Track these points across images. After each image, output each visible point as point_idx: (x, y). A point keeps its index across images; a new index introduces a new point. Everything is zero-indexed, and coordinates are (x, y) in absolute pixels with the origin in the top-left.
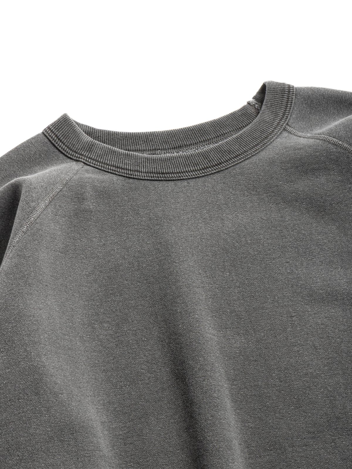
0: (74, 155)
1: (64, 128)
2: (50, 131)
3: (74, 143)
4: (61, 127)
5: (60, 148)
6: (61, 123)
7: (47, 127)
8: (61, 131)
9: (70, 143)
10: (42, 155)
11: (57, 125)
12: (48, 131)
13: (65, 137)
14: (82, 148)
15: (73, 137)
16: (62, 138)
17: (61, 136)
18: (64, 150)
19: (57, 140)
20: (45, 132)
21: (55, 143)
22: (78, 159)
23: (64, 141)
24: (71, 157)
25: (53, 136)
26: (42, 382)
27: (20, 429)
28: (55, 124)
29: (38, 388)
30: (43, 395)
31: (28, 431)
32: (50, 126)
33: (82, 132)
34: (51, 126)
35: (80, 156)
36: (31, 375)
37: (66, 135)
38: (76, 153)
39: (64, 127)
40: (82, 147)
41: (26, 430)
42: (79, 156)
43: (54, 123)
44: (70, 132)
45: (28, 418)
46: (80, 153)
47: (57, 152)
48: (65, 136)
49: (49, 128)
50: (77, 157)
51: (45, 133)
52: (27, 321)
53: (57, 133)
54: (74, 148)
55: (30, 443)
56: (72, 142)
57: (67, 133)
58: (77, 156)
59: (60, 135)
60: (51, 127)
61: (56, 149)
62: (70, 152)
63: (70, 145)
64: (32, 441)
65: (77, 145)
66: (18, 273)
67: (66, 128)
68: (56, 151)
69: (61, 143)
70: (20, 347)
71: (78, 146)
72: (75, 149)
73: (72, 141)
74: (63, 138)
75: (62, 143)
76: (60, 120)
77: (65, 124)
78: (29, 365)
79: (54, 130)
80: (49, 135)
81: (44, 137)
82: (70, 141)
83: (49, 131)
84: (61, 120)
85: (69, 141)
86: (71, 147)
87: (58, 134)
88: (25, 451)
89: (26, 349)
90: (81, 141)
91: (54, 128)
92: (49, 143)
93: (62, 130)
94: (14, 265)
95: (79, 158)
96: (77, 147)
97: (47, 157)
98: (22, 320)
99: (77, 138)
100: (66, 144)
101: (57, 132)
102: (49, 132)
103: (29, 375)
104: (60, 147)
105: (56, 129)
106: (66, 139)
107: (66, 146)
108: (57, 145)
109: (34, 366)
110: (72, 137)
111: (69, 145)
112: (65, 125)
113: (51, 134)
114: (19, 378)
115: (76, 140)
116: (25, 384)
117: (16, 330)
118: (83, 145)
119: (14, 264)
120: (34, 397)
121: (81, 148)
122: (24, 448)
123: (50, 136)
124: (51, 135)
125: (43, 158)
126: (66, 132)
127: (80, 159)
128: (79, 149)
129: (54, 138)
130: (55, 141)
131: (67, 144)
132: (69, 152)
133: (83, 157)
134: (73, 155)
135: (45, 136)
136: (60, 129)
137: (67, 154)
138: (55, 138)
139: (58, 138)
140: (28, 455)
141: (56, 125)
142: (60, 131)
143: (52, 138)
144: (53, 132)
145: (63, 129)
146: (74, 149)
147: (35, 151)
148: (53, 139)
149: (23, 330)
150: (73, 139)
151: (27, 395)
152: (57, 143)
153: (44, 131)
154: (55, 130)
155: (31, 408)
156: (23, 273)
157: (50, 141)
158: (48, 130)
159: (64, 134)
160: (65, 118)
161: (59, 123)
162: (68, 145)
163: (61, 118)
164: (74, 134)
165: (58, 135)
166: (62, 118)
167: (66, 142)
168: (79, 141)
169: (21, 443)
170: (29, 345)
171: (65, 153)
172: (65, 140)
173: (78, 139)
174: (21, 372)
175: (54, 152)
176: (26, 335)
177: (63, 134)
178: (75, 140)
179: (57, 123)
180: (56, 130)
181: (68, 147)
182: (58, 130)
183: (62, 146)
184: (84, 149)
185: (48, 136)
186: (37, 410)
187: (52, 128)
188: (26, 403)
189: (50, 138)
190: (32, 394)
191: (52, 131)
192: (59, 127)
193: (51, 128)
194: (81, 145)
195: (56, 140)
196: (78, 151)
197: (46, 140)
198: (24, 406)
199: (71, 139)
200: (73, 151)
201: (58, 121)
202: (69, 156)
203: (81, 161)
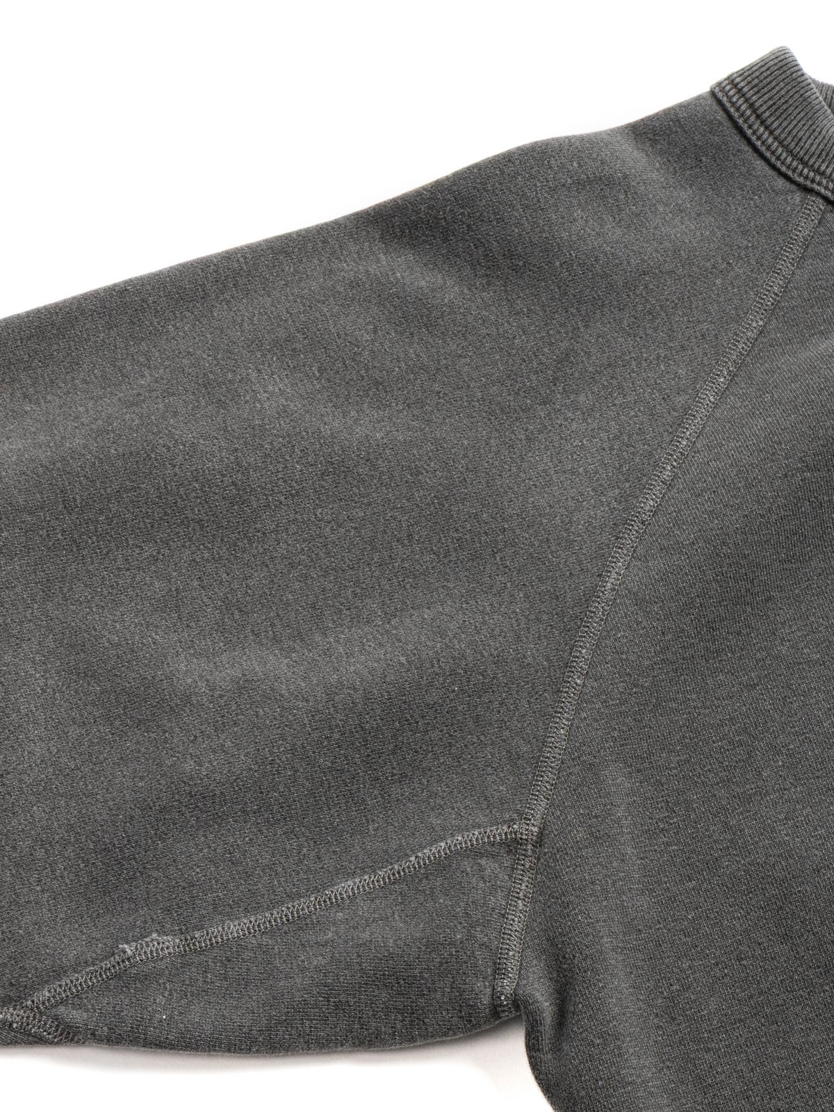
0: (798, 171)
1: (778, 88)
2: (734, 90)
3: (801, 133)
4: (768, 84)
5: (759, 143)
6: (768, 72)
7: (726, 79)
8: (766, 94)
9: (790, 133)
10: (704, 159)
11: (757, 77)
12: (729, 91)
13: (778, 113)
14: (821, 154)
15: (799, 118)
16: (767, 114)
17: (764, 107)
18: (768, 148)
19: (753, 118)
20: (720, 91)
21: (745, 126)
22: (808, 183)
23: (772, 123)
24: (790, 173)
25: (741, 105)
26: (791, 903)
27: (764, 1040)
28: (750, 72)
29: (784, 921)
30: (802, 935)
31: (787, 1041)
32: (735, 76)
33: (826, 107)
34: (740, 76)
35: (815, 175)
36: (755, 890)
37: (779, 108)
38: (805, 164)
39: (777, 85)
40: (823, 150)
41: (781, 1040)
42: (812, 174)
43: (748, 70)
44: (791, 102)
45: (778, 1006)
46: (816, 166)
47: (748, 151)
48: (776, 110)
49: (733, 81)
50: (806, 178)
51: (720, 95)
52: (714, 742)
53: (754, 98)
54: (798, 149)
55: (799, 1072)
56: (795, 132)
57: (783, 104)
58: (807, 176)
59: (761, 106)
60: (738, 80)
61: (745, 143)
62: (785, 159)
63: (789, 139)
64: (804, 1065)
65: (809, 142)
66: (672, 597)
67: (782, 89)
68: (747, 148)
69: (762, 129)
70: (709, 819)
71: (812, 144)
72: (802, 153)
73: (794, 128)
74: (771, 115)
75: (767, 128)
76: (766, 64)
77: (780, 75)
78: (744, 865)
79: (745, 89)
80: (730, 102)
81: (716, 107)
82: (790, 127)
83: (731, 89)
84: (772, 63)
85: (787, 127)
86: (790, 143)
87: (756, 101)
88: (794, 1096)
89: (726, 824)
90: (820, 133)
91: (747, 85)
92: (727, 124)
93: (770, 91)
94: (656, 577)
95: (813, 181)
96: (807, 146)
97: (718, 165)
98: (701, 743)
99: (810, 123)
100: (777, 133)
101: (755, 94)
102: (732, 93)
103: (751, 892)
104: (759, 138)
105: (754, 87)
106: (778, 118)
107: (776, 138)
108: (749, 132)
109: (758, 864)
110: (795, 117)
111: (786, 137)
112: (780, 78)
113: (738, 100)
114: (725, 903)
115: (805, 128)
116: (746, 917)
117: (691, 771)
118: (826, 145)
119: (657, 574)
120: (780, 948)
121: (818, 152)
122: (789, 1088)
123: (733, 104)
124: (736, 102)
125: (706, 167)
126: (780, 99)
127: (816, 187)
128: (813, 153)
129: (744, 112)
130: (745, 121)
131: (779, 135)
132: (782, 158)
133: (824, 182)
134: (796, 168)
135: (719, 102)
136: (763, 88)
137: (778, 164)
138: (748, 112)
139: (756, 113)
140: (803, 1105)
141: (754, 76)
142: (764, 95)
143: (738, 109)
144: (743, 95)
145: (773, 88)
146: (799, 152)
147: (685, 148)
148: (742, 115)
149: (710, 771)
150: (799, 122)
151: (759, 944)
152: (750, 127)
153: (717, 90)
154: (749, 91)
155: (779, 979)
156: (687, 594)
157: (730, 117)
158: (728, 88)
159: (774, 104)
160: (782, 60)
161: (763, 72)
162: (783, 136)
163: (771, 58)
164: (802, 110)
165: (757, 104)
166: (773, 57)
167: (778, 127)
168: (814, 131)
169: (777, 1076)
170: (733, 812)
171: (773, 160)
172: (775, 121)
173: (811, 126)
174: (727, 887)
175: (738, 151)
176: (718, 783)
177: (771, 102)
178: (804, 125)
179: (756, 70)
180: (752, 89)
181: (781, 143)
182: (758, 92)
183: (765, 136)
184: (827, 156)
185: (728, 105)
186: (796, 982)
187: (742, 84)
188: (761, 967)
189: (732, 110)
190: (771, 939)
191: (740, 90)
192: (761, 81)
193: (738, 84)
194: (819, 144)
195: (749, 118)
196: (809, 159)
197: (720, 115)
198: (760, 977)
199: (792, 121)
200: (795, 157)
201: (762, 66)
202: (784, 169)
203: (818, 194)
